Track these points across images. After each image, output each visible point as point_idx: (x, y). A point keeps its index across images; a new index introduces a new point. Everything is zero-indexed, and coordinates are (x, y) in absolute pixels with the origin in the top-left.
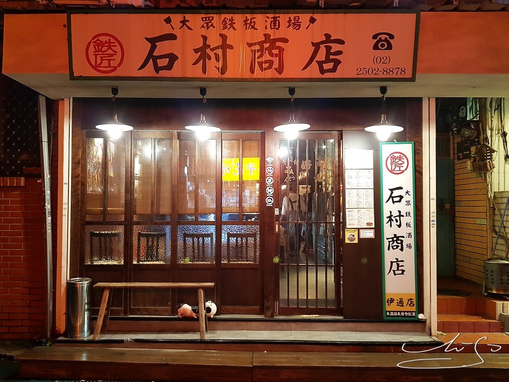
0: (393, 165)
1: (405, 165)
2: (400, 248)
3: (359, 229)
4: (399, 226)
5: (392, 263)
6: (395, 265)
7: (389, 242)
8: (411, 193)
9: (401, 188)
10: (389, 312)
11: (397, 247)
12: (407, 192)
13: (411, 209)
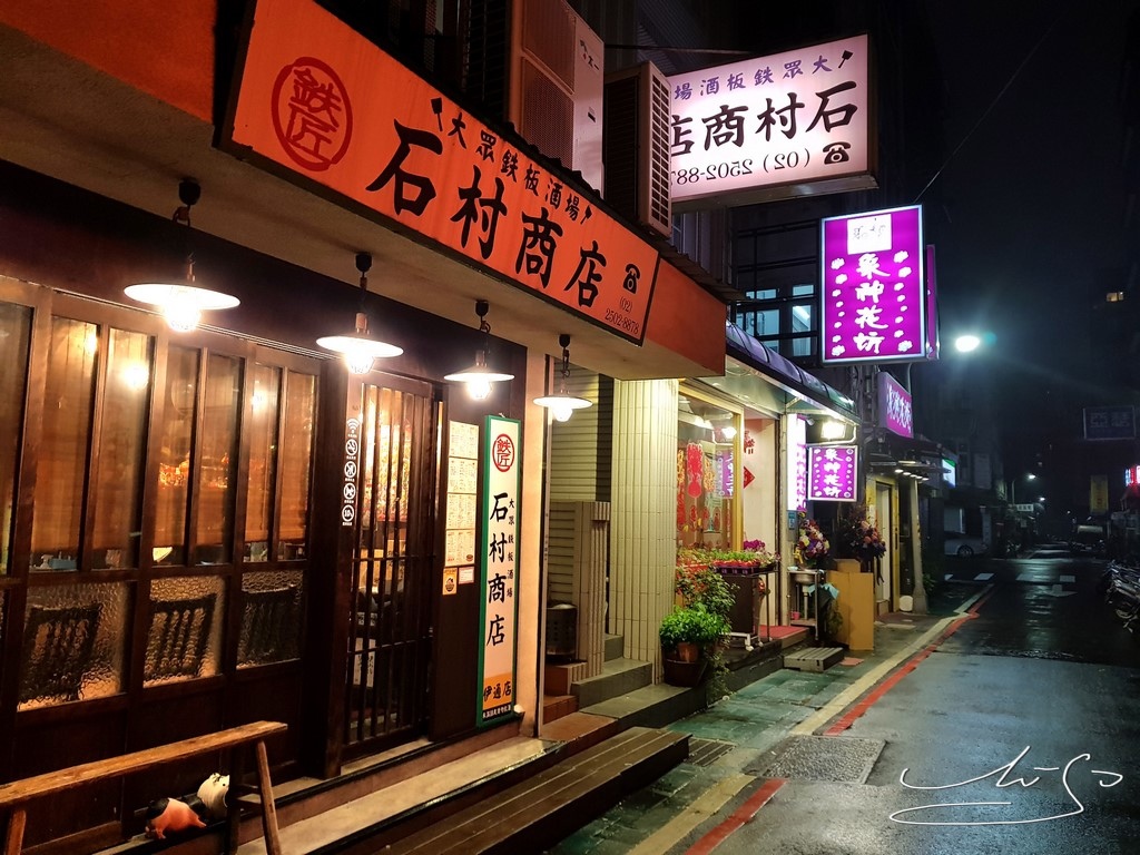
0: (500, 456)
1: (510, 457)
2: (501, 596)
3: (458, 567)
4: (502, 559)
5: (492, 623)
6: (495, 625)
7: (491, 587)
8: (515, 504)
9: (505, 495)
10: (486, 711)
11: (499, 594)
12: (511, 502)
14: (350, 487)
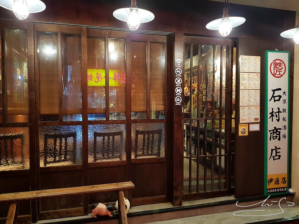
0: (275, 70)
1: (283, 70)
2: (278, 138)
3: (249, 124)
4: (278, 120)
5: (272, 150)
6: (274, 152)
7: (271, 133)
8: (287, 93)
9: (280, 89)
10: (269, 189)
11: (277, 137)
12: (284, 93)
13: (286, 106)
14: (178, 89)
